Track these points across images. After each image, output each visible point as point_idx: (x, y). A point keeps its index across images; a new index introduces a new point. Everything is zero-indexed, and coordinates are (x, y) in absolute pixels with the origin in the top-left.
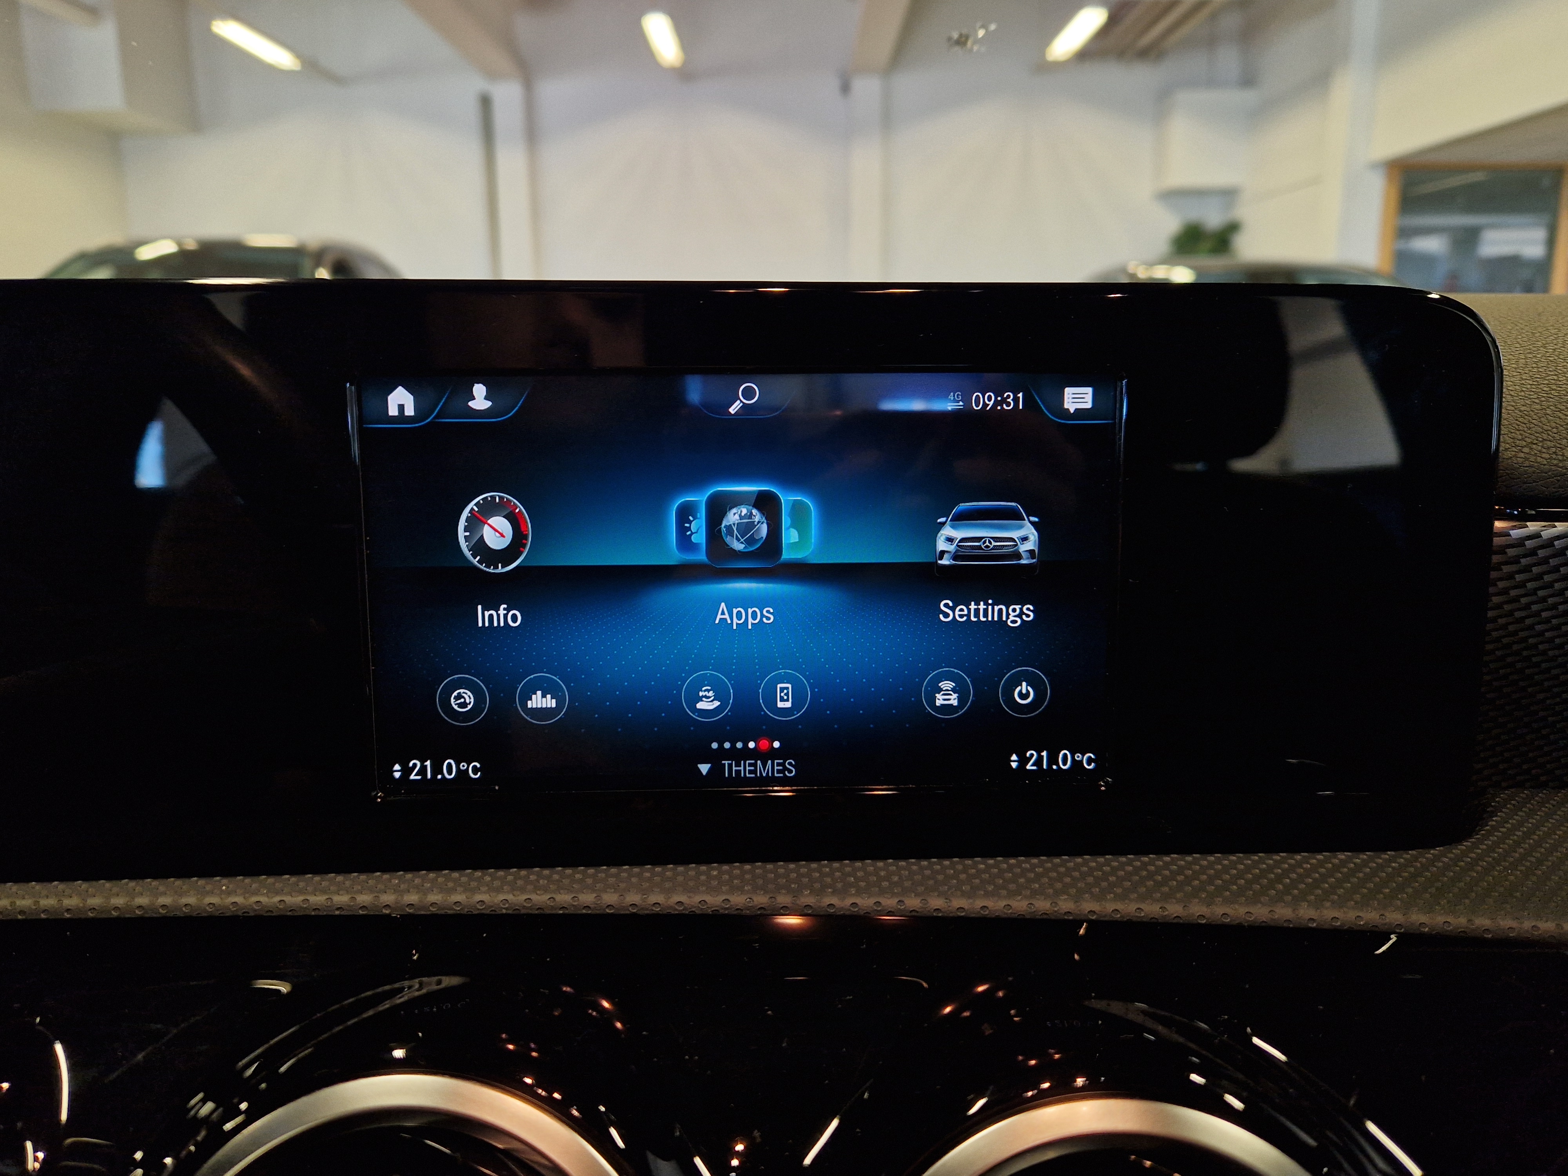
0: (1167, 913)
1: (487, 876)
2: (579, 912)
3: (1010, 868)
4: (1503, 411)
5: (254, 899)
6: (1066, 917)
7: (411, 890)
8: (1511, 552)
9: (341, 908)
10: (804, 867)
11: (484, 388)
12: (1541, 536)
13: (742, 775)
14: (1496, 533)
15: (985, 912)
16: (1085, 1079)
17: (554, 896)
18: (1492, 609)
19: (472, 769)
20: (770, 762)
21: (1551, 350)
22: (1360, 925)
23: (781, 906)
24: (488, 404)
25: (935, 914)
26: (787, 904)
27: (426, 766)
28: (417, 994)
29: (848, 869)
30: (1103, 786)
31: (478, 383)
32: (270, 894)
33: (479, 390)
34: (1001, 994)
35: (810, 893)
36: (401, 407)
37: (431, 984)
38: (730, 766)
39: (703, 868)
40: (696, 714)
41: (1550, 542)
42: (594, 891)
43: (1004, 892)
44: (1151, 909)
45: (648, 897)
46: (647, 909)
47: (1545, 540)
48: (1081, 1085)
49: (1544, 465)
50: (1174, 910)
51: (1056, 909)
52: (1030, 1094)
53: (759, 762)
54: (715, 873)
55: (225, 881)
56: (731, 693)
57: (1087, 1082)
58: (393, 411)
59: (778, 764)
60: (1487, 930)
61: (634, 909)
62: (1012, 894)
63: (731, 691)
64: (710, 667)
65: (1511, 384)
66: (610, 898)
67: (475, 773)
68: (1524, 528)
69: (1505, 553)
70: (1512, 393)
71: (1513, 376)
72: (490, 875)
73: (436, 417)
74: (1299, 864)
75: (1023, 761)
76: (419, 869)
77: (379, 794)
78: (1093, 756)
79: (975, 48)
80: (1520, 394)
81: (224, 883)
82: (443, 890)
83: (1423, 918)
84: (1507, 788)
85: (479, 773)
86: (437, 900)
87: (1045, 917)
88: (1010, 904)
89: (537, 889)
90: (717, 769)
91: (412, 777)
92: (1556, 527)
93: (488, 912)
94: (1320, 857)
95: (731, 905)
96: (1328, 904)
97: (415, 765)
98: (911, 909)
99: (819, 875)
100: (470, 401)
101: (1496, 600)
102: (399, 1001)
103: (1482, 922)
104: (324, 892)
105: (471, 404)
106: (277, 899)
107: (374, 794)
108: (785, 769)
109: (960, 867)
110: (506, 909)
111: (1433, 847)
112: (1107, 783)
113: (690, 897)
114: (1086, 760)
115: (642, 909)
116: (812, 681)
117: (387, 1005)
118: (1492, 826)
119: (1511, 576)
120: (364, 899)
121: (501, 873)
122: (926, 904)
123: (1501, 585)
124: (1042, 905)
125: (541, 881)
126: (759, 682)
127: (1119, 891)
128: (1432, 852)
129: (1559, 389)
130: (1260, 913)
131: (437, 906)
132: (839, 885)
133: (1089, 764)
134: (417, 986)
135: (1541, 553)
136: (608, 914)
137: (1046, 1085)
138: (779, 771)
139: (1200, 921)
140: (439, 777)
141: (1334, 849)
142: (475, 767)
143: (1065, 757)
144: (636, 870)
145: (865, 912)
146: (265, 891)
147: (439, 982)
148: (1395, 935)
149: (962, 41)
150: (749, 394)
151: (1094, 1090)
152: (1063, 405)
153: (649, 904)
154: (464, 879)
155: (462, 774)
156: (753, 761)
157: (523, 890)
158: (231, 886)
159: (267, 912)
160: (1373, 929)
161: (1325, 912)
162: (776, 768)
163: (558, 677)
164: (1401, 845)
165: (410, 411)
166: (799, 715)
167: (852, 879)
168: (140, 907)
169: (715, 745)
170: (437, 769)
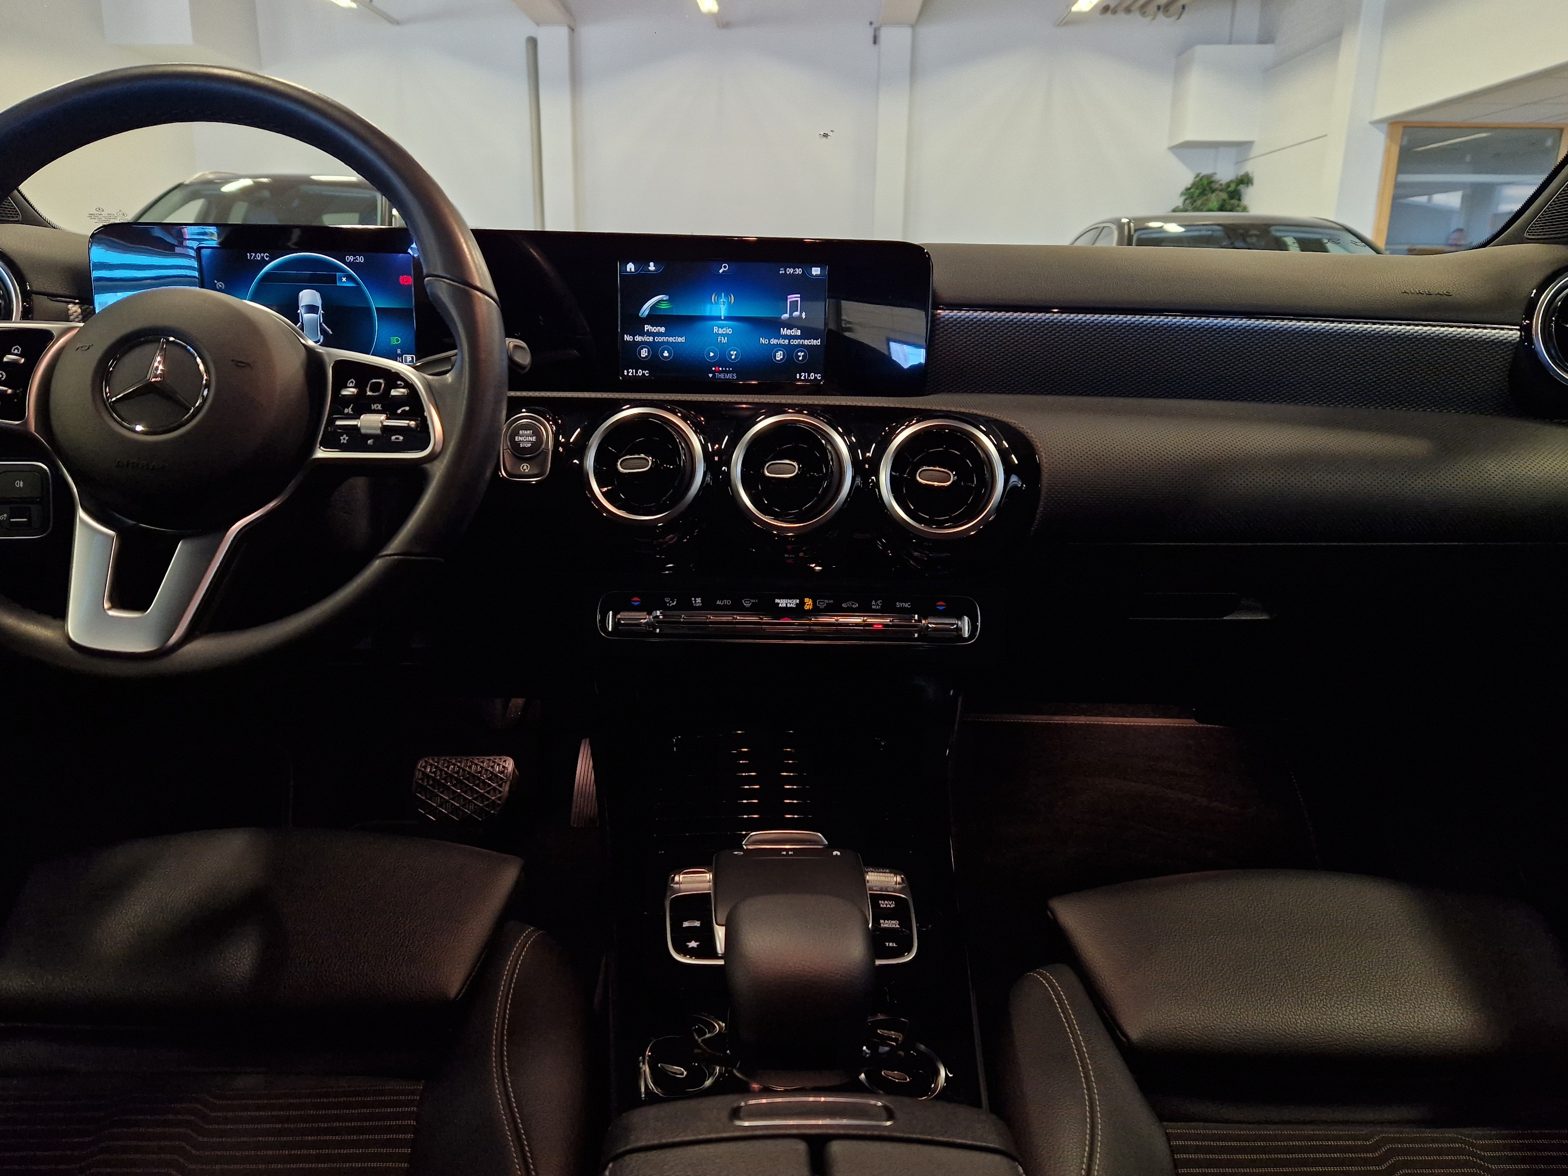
13: (721, 378)
19: (646, 373)
24: (654, 269)
27: (633, 371)
33: (652, 264)
36: (631, 269)
38: (718, 375)
40: (709, 359)
53: (725, 374)
56: (718, 354)
58: (628, 270)
64: (713, 346)
73: (640, 272)
75: (801, 376)
85: (648, 374)
90: (714, 375)
91: (630, 374)
97: (631, 371)
105: (649, 268)
108: (733, 376)
112: (825, 381)
116: (741, 351)
126: (726, 350)
140: (637, 374)
150: (725, 267)
152: (812, 273)
155: (643, 374)
162: (730, 376)
163: (670, 347)
165: (633, 270)
166: (737, 361)
169: (714, 369)
170: (636, 372)
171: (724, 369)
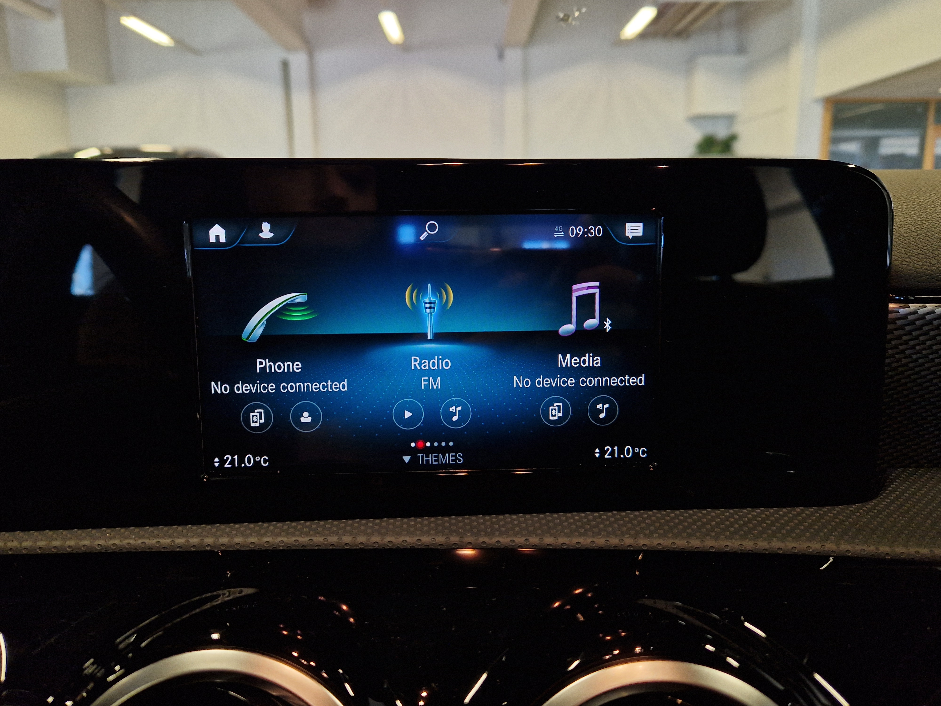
0: (690, 545)
1: (271, 526)
2: (328, 548)
3: (595, 519)
4: (894, 237)
5: (126, 541)
6: (628, 549)
7: (224, 535)
8: (899, 322)
9: (180, 547)
10: (467, 519)
11: (269, 225)
12: (918, 313)
13: (430, 463)
14: (890, 311)
15: (579, 545)
16: (640, 648)
17: (312, 538)
18: (888, 358)
19: (263, 461)
20: (447, 455)
21: (923, 201)
22: (810, 551)
23: (453, 543)
24: (271, 235)
25: (548, 547)
26: (457, 541)
27: (235, 459)
28: (227, 599)
29: (494, 520)
30: (651, 468)
31: (265, 222)
32: (136, 539)
33: (266, 226)
34: (590, 595)
35: (471, 535)
36: (217, 237)
37: (235, 593)
38: (423, 457)
39: (405, 520)
40: (402, 425)
41: (923, 317)
42: (337, 535)
43: (590, 533)
44: (681, 543)
45: (370, 538)
46: (370, 546)
47: (920, 315)
48: (639, 652)
49: (919, 269)
50: (695, 543)
51: (622, 543)
52: (607, 657)
53: (440, 455)
54: (412, 523)
55: (109, 530)
56: (423, 412)
57: (643, 650)
58: (212, 240)
59: (452, 456)
60: (888, 554)
61: (362, 546)
62: (595, 535)
63: (423, 411)
64: (410, 396)
65: (899, 220)
66: (347, 539)
67: (265, 463)
68: (907, 308)
69: (896, 323)
70: (899, 226)
71: (900, 216)
72: (273, 525)
73: (239, 243)
74: (772, 515)
75: (603, 453)
76: (229, 523)
77: (205, 477)
78: (645, 450)
79: (574, 23)
80: (904, 226)
81: (108, 532)
82: (243, 535)
83: (849, 547)
84: (899, 468)
85: (267, 463)
86: (240, 541)
87: (616, 548)
88: (594, 541)
89: (302, 533)
90: (414, 459)
91: (226, 466)
92: (927, 307)
93: (271, 548)
94: (785, 510)
95: (422, 543)
96: (790, 539)
97: (228, 458)
98: (533, 544)
99: (476, 524)
100: (260, 233)
101: (890, 352)
102: (215, 604)
103: (884, 549)
104: (169, 537)
105: (261, 235)
106: (140, 541)
107: (202, 476)
108: (457, 459)
109: (564, 518)
110: (283, 546)
111: (854, 504)
112: (654, 466)
113: (396, 538)
114: (641, 451)
115: (367, 546)
116: (472, 404)
117: (208, 605)
118: (890, 491)
119: (899, 337)
120: (194, 541)
121: (280, 524)
122: (542, 541)
123: (893, 342)
124: (614, 541)
125: (305, 529)
126: (440, 405)
127: (661, 532)
128: (853, 506)
129: (928, 223)
130: (748, 545)
131: (239, 545)
132: (489, 530)
133: (643, 455)
134: (227, 594)
135: (918, 323)
136: (347, 549)
137: (617, 652)
138: (453, 460)
139: (711, 550)
140: (243, 465)
141: (793, 505)
142: (265, 459)
143: (628, 450)
144: (364, 522)
145: (505, 546)
146: (133, 537)
147: (241, 592)
148: (832, 558)
149: (565, 19)
150: (432, 228)
151: (647, 655)
152: (625, 234)
153: (371, 543)
154: (257, 528)
155: (257, 464)
156: (437, 454)
157: (293, 535)
158: (112, 534)
159: (134, 549)
160: (818, 554)
161: (788, 544)
162: (451, 458)
163: (316, 403)
164: (834, 502)
165: (223, 239)
166: (464, 425)
167: (497, 526)
168: (55, 547)
169: (413, 445)
170: (241, 460)
171: (436, 444)
